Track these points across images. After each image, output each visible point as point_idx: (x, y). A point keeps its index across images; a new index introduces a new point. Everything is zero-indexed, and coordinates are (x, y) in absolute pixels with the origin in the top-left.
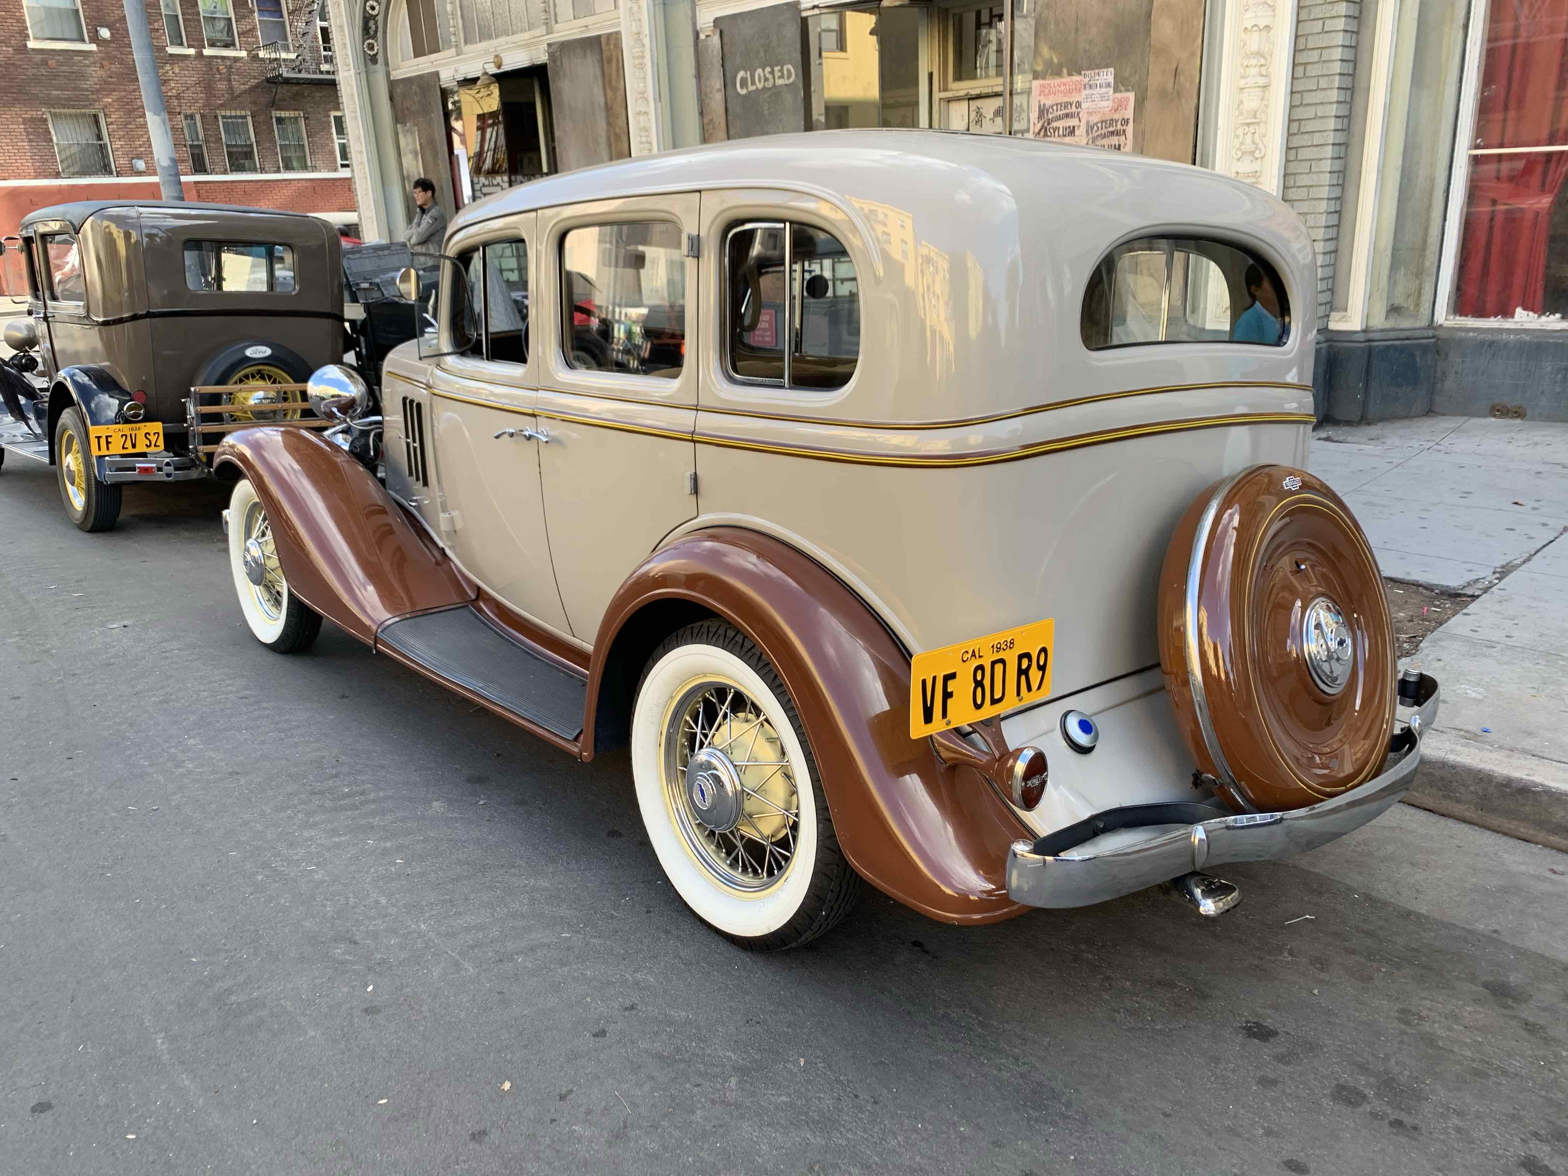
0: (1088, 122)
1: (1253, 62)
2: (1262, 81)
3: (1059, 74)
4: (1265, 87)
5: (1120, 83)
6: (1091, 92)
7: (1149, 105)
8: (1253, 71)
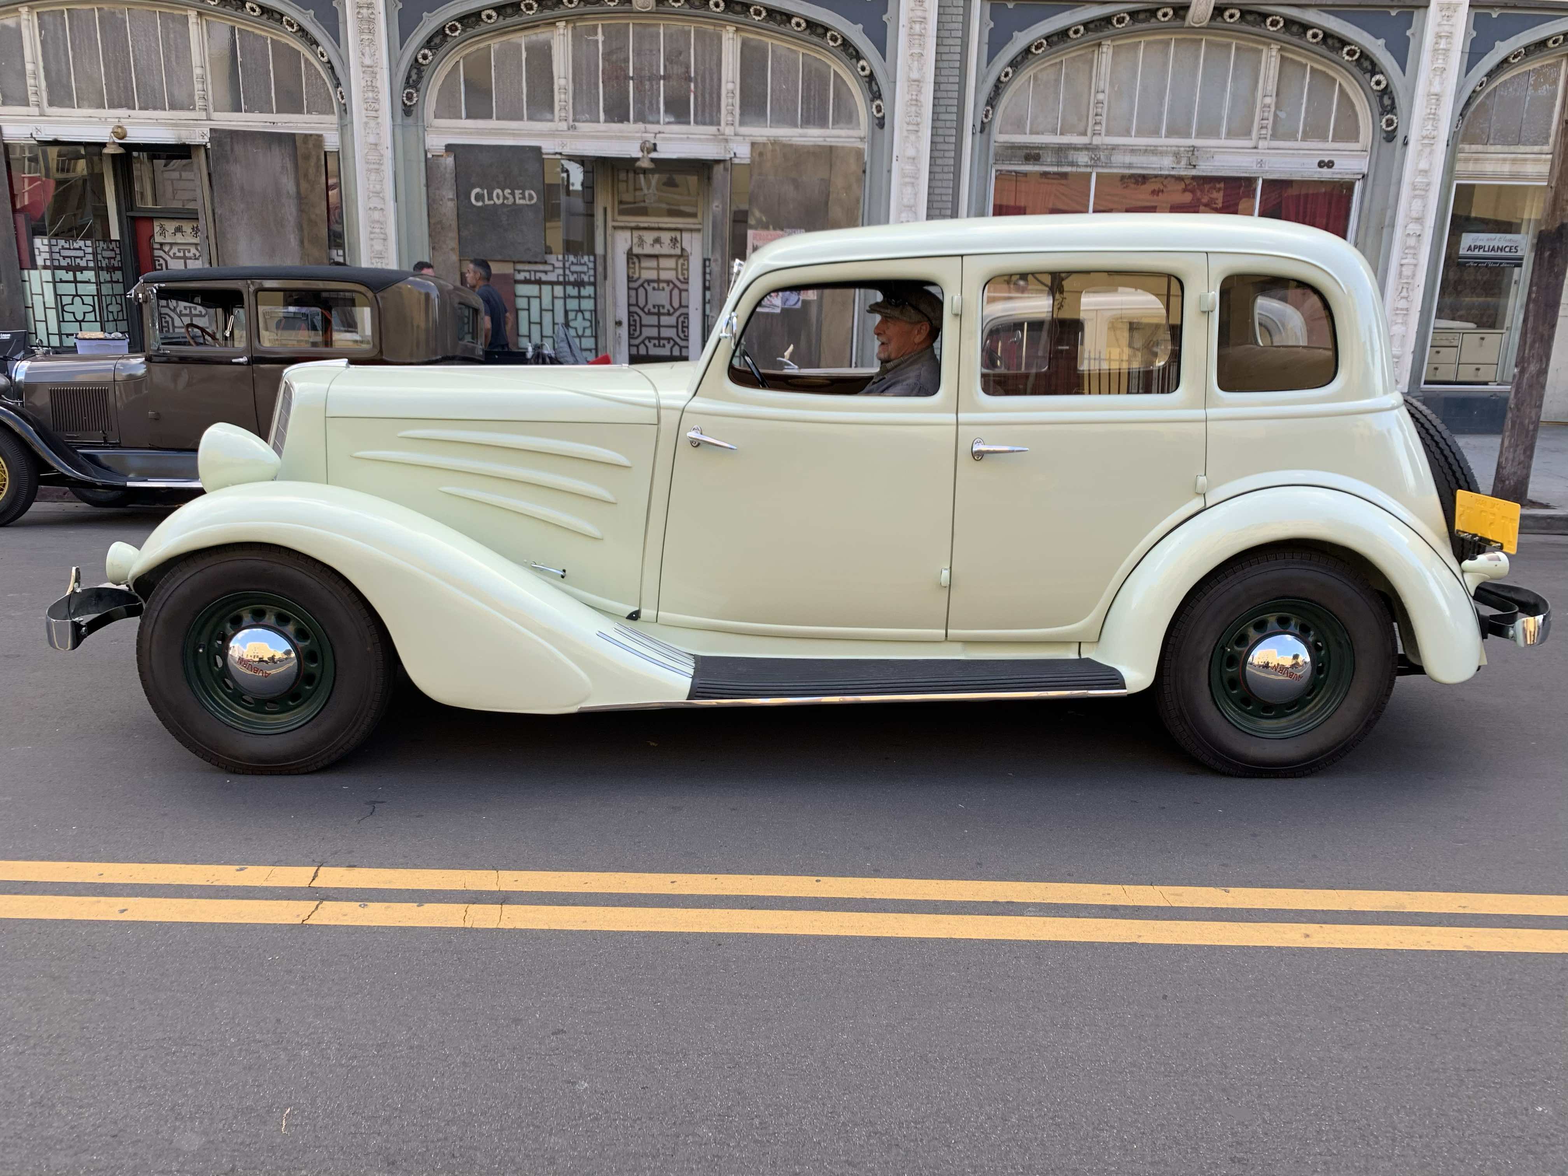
3: (767, 228)
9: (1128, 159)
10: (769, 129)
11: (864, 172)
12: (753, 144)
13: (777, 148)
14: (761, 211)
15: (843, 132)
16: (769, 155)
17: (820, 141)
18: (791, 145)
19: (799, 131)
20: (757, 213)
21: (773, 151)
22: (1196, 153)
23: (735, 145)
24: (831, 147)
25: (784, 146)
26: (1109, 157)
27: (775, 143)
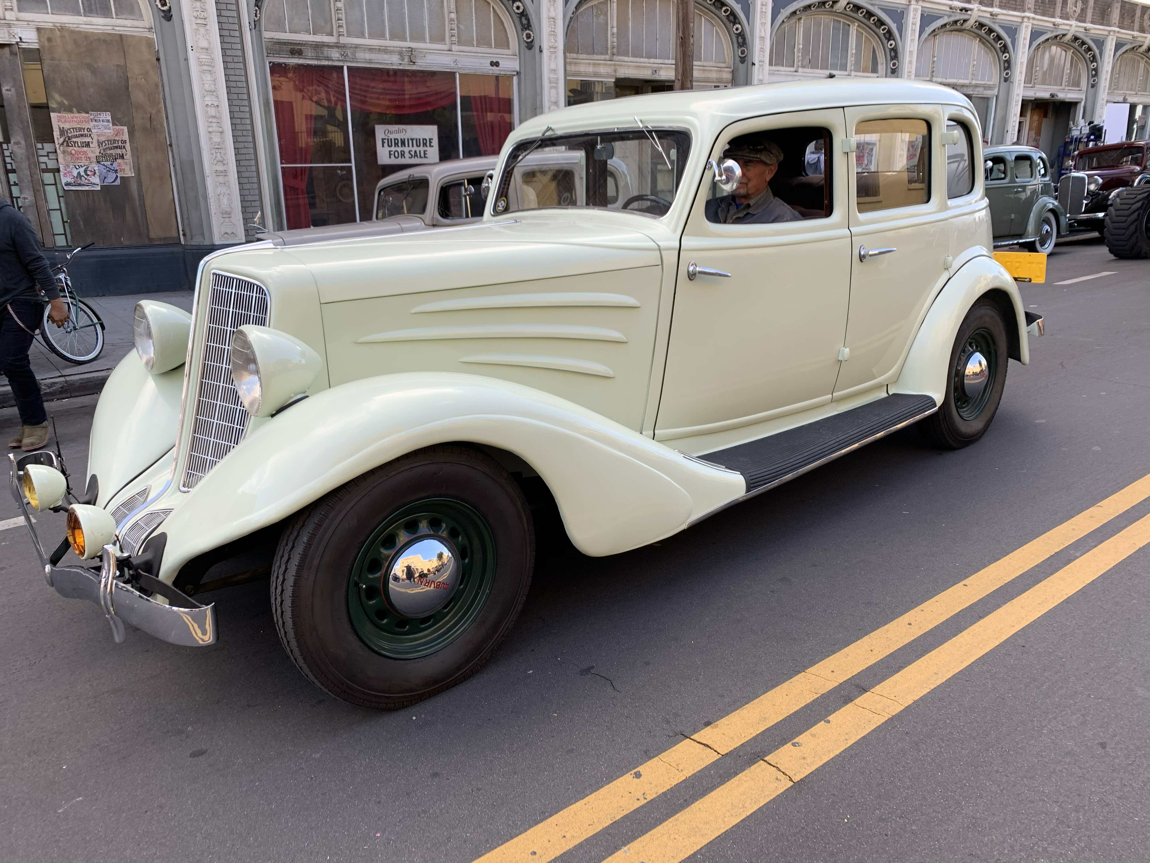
0: (98, 141)
1: (214, 120)
2: (220, 130)
3: (71, 111)
4: (221, 132)
5: (116, 121)
6: (97, 124)
7: (137, 134)
8: (214, 125)
9: (368, 56)
10: (50, 15)
11: (158, 60)
12: (39, 30)
13: (66, 34)
14: (62, 95)
15: (128, 23)
16: (59, 40)
17: (109, 30)
18: (80, 32)
19: (83, 19)
20: (57, 97)
21: (62, 37)
22: (413, 53)
23: (19, 30)
24: (121, 35)
25: (73, 32)
26: (354, 54)
27: (62, 29)
